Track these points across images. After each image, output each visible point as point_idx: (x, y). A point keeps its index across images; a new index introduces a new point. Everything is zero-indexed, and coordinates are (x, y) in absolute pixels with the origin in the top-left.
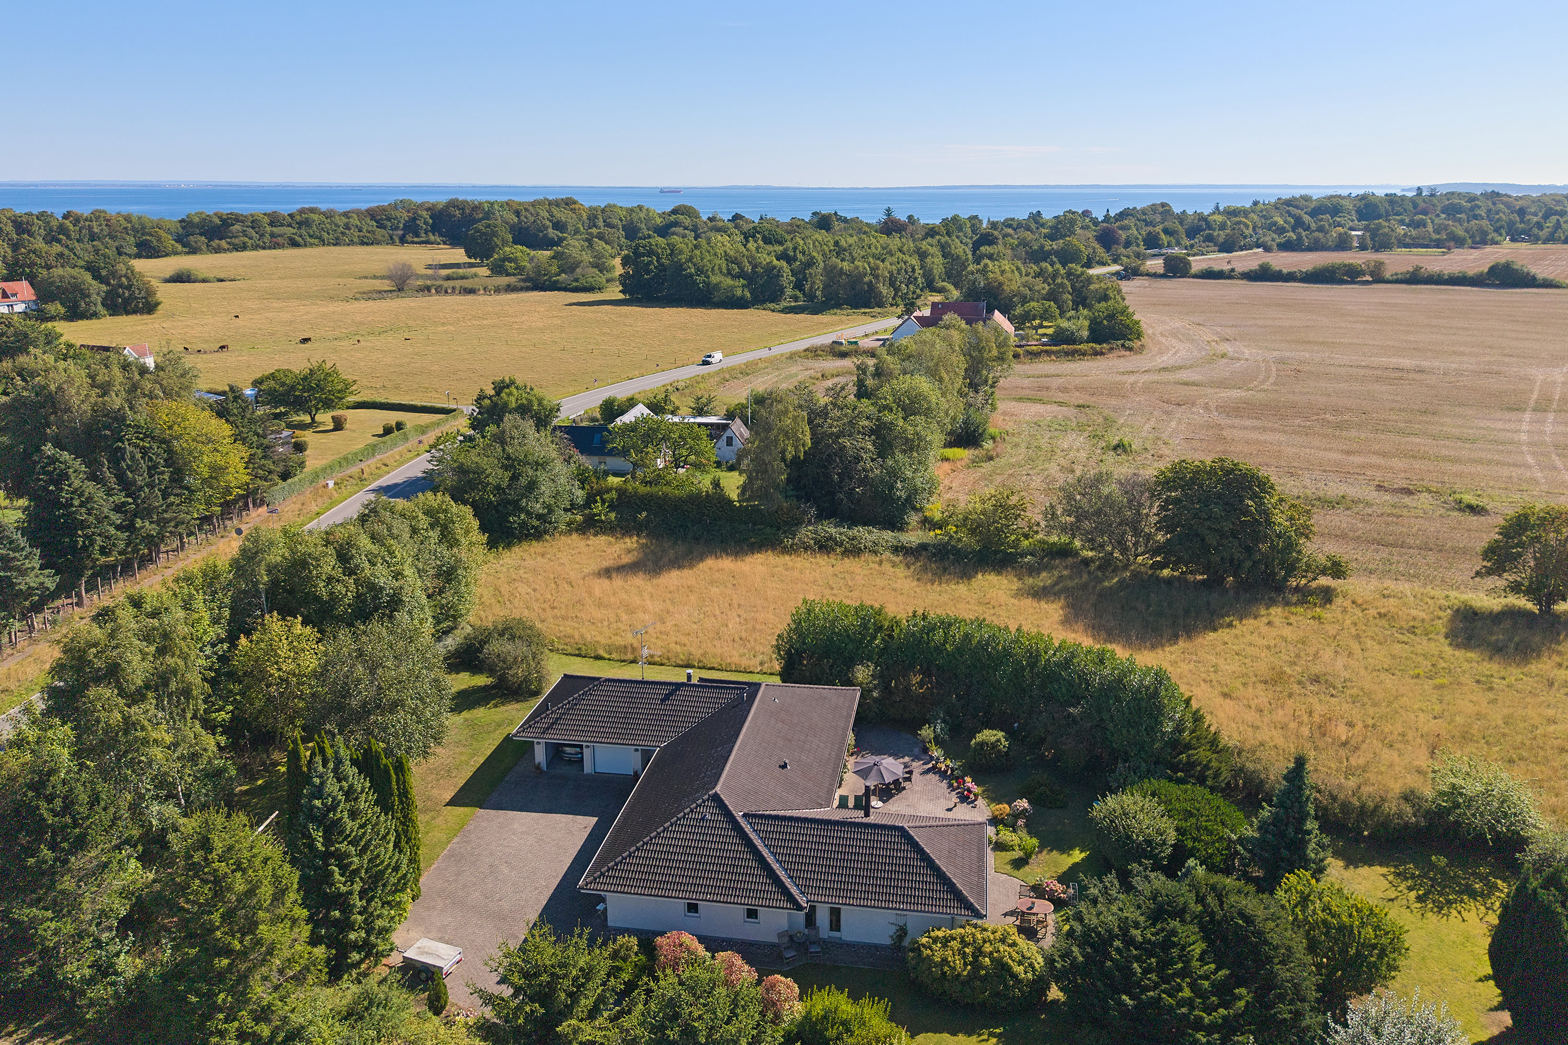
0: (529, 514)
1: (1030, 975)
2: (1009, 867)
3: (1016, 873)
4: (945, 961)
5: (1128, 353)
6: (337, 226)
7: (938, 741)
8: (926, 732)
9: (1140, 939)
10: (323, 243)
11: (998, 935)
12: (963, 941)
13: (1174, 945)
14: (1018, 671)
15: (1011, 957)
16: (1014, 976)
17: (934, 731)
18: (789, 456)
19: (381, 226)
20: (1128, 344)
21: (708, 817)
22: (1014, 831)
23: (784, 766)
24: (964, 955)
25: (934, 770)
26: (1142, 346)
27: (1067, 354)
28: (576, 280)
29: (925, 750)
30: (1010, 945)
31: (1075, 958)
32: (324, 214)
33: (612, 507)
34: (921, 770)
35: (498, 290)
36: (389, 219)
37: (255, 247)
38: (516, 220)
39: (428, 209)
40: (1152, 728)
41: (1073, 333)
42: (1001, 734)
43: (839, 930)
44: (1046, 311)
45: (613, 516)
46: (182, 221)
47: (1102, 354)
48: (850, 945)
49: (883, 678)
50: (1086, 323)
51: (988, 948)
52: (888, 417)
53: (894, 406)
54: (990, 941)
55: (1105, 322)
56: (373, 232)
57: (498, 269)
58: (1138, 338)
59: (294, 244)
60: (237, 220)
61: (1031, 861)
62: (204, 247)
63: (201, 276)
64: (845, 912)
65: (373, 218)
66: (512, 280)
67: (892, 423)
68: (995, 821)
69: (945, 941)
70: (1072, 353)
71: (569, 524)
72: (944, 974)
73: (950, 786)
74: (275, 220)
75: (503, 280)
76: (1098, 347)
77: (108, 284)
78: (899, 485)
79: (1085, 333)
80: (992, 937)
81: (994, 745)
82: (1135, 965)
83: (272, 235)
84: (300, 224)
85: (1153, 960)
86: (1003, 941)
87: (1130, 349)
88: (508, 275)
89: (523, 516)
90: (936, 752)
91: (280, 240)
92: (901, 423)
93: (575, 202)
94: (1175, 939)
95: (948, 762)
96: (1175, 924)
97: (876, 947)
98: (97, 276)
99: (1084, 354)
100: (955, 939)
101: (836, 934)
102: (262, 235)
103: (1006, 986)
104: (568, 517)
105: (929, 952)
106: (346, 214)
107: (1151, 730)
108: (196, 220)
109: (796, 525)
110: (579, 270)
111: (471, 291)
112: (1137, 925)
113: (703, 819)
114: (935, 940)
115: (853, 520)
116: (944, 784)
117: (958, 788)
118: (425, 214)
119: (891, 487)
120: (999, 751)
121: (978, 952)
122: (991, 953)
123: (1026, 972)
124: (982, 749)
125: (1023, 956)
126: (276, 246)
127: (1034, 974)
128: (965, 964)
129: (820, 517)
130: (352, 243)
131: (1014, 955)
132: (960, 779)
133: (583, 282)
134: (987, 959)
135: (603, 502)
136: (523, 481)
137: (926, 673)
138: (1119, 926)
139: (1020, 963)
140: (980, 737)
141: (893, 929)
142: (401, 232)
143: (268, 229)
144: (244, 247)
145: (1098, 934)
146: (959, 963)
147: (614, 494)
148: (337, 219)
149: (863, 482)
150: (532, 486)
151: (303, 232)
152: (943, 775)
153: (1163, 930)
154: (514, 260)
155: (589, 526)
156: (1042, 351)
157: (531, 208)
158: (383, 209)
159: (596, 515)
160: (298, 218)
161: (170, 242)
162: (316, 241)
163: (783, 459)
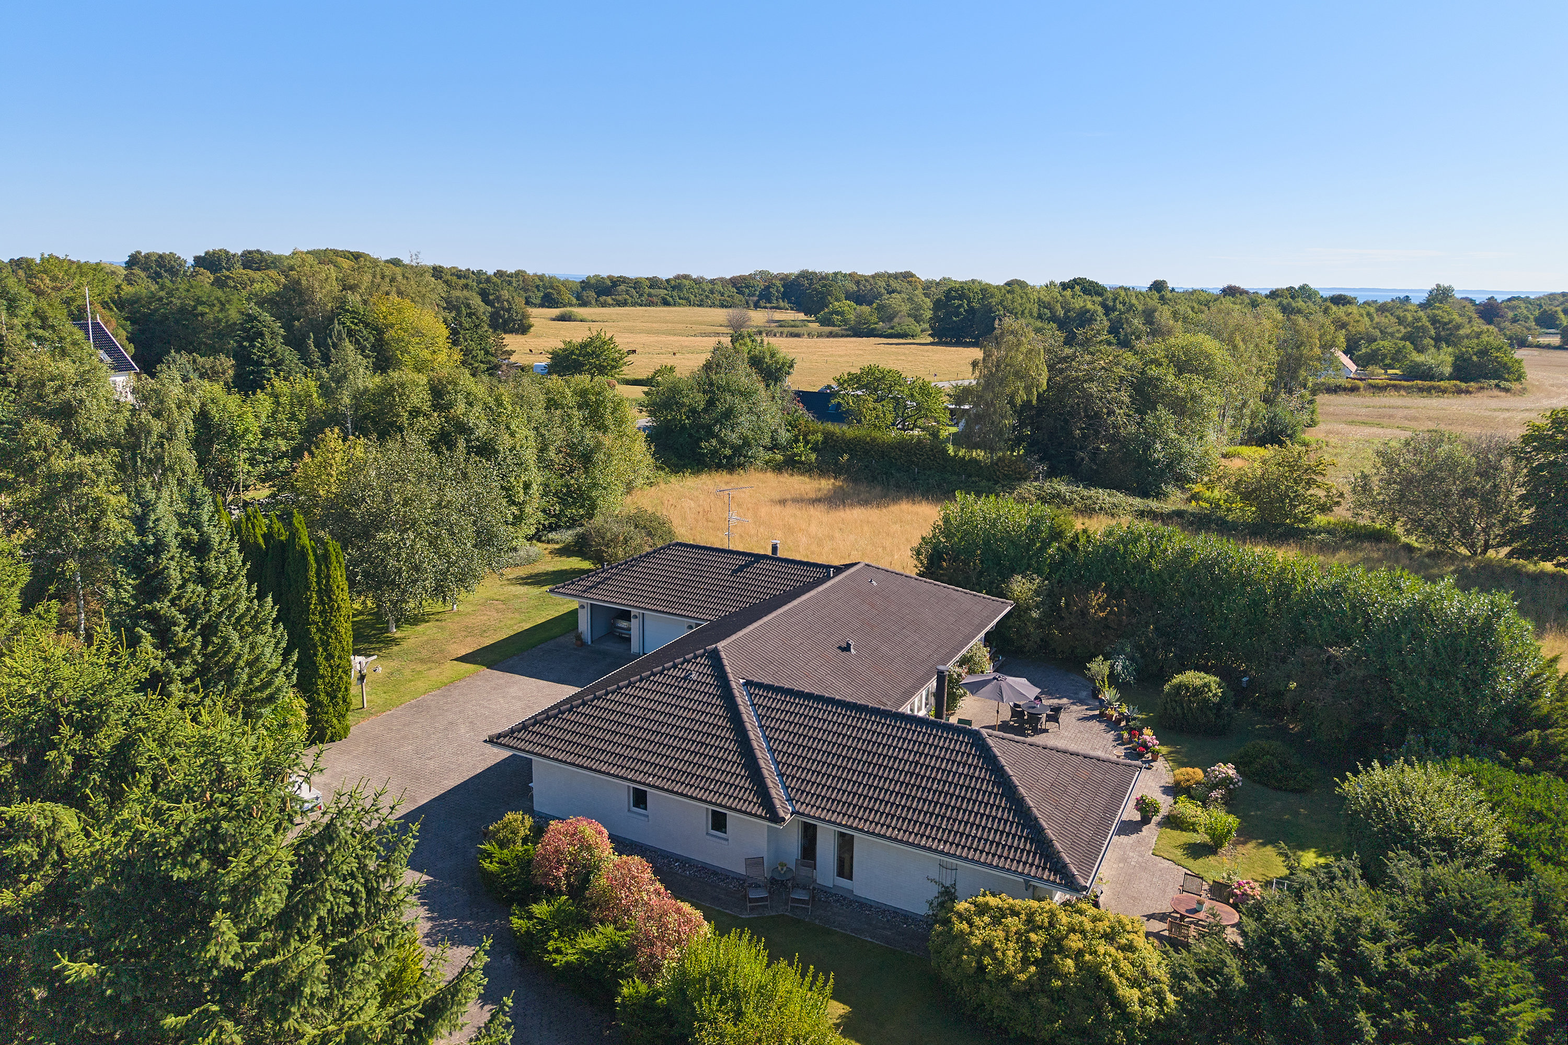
0: (722, 442)
1: (1151, 1012)
2: (1179, 852)
3: (1190, 862)
4: (988, 947)
5: (1503, 394)
6: (704, 290)
7: (1113, 678)
8: (1099, 667)
9: (1380, 963)
10: (690, 303)
11: (1103, 926)
12: (1030, 920)
13: (1467, 994)
14: (1256, 604)
15: (1116, 967)
16: (1119, 1004)
17: (1112, 667)
18: (1019, 402)
19: (740, 292)
20: (1503, 384)
21: (694, 676)
22: (1205, 805)
23: (847, 649)
24: (1027, 945)
25: (1101, 718)
26: (1525, 389)
27: (1421, 390)
28: (892, 328)
29: (1095, 693)
30: (1123, 948)
31: (1229, 979)
32: (694, 280)
33: (813, 449)
34: (1081, 715)
35: (820, 335)
36: (747, 287)
37: (634, 304)
38: (855, 288)
39: (781, 279)
40: (1476, 684)
41: (1430, 368)
42: (1212, 680)
43: (850, 878)
44: (1399, 351)
45: (813, 457)
46: (583, 282)
47: (1467, 392)
48: (863, 905)
49: (1050, 597)
50: (1450, 359)
51: (1075, 942)
52: (1153, 371)
53: (1165, 361)
54: (1083, 932)
55: (1475, 358)
56: (732, 297)
57: (826, 322)
58: (1518, 379)
59: (666, 303)
60: (624, 282)
61: (1222, 851)
62: (593, 302)
63: (579, 317)
64: (862, 845)
65: (734, 285)
66: (835, 329)
67: (1158, 379)
68: (1174, 790)
69: (998, 918)
70: (1429, 390)
71: (767, 463)
72: (981, 968)
73: (1119, 738)
74: (654, 283)
75: (828, 329)
76: (1463, 385)
77: (493, 306)
78: (1158, 446)
79: (1448, 370)
80: (1088, 926)
81: (1198, 691)
82: (1362, 1016)
83: (650, 295)
84: (674, 288)
85: (1408, 1015)
86: (1110, 937)
87: (1507, 390)
88: (834, 325)
89: (714, 442)
90: (1109, 694)
91: (655, 299)
92: (1171, 378)
93: (912, 276)
94: (1470, 982)
95: (1125, 710)
96: (1472, 949)
97: (906, 916)
98: (487, 302)
99: (1444, 391)
100: (1017, 914)
101: (843, 882)
102: (641, 295)
103: (1099, 1018)
104: (768, 456)
105: (965, 926)
106: (712, 282)
107: (1472, 686)
108: (593, 281)
109: (1019, 480)
110: (896, 320)
111: (798, 335)
112: (1377, 935)
113: (685, 678)
114: (982, 910)
115: (1092, 480)
116: (1111, 735)
117: (1130, 742)
118: (778, 283)
119: (1148, 447)
120: (1207, 701)
121: (1056, 945)
122: (1080, 953)
123: (1143, 1003)
124: (1178, 693)
125: (1145, 974)
126: (651, 304)
127: (1161, 1011)
128: (1025, 961)
129: (1052, 474)
130: (713, 305)
131: (1125, 966)
132: (1135, 731)
133: (898, 329)
134: (1070, 962)
135: (807, 442)
136: (720, 408)
137: (1114, 594)
138: (1336, 932)
139: (1134, 983)
140: (1178, 679)
141: (933, 891)
142: (756, 298)
143: (647, 290)
144: (624, 304)
145: (1289, 944)
146: (1011, 954)
147: (820, 437)
148: (704, 286)
149: (1112, 439)
150: (729, 414)
151: (675, 293)
152: (1113, 725)
153: (1440, 958)
154: (841, 313)
155: (791, 464)
156: (1388, 386)
157: (871, 280)
158: (743, 278)
159: (796, 455)
160: (673, 283)
161: (567, 296)
162: (684, 302)
163: (1011, 402)
